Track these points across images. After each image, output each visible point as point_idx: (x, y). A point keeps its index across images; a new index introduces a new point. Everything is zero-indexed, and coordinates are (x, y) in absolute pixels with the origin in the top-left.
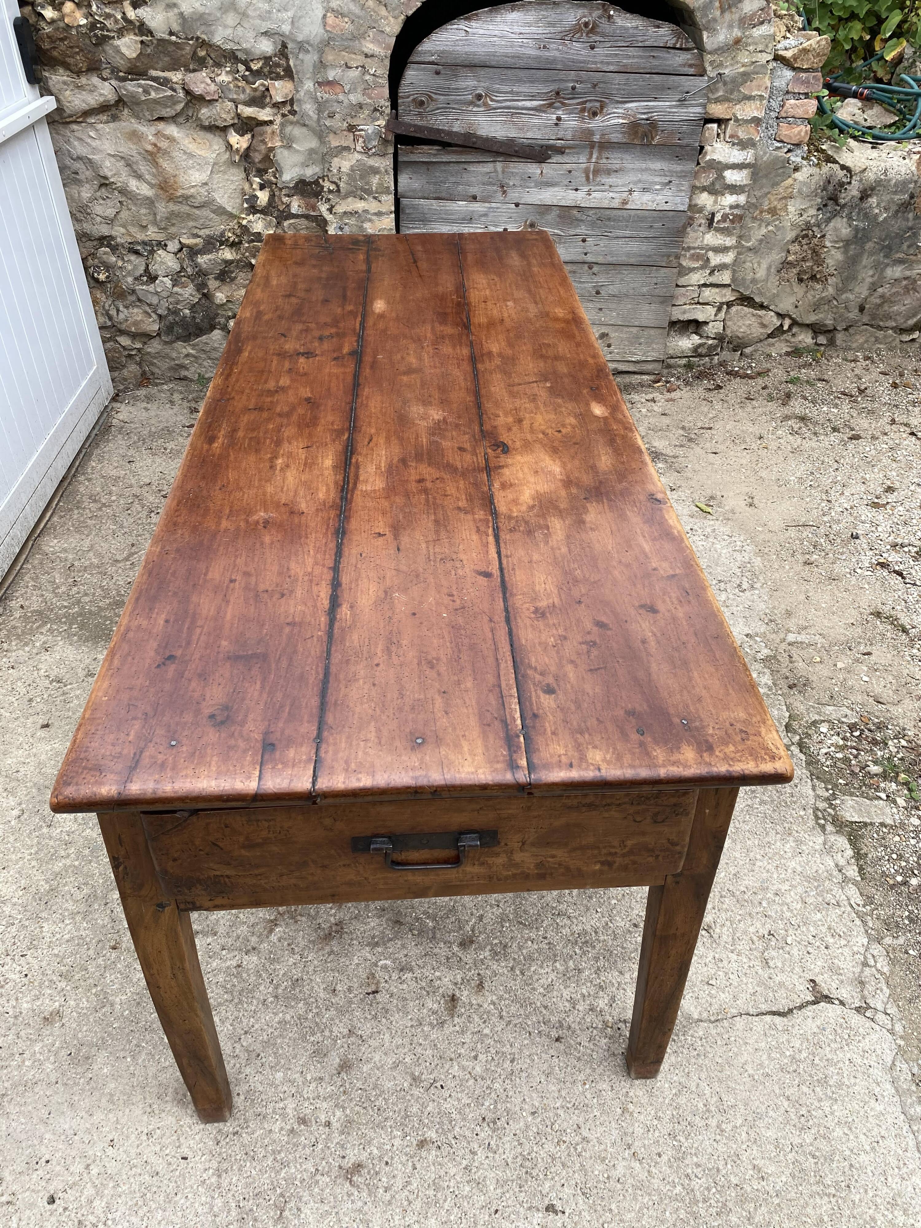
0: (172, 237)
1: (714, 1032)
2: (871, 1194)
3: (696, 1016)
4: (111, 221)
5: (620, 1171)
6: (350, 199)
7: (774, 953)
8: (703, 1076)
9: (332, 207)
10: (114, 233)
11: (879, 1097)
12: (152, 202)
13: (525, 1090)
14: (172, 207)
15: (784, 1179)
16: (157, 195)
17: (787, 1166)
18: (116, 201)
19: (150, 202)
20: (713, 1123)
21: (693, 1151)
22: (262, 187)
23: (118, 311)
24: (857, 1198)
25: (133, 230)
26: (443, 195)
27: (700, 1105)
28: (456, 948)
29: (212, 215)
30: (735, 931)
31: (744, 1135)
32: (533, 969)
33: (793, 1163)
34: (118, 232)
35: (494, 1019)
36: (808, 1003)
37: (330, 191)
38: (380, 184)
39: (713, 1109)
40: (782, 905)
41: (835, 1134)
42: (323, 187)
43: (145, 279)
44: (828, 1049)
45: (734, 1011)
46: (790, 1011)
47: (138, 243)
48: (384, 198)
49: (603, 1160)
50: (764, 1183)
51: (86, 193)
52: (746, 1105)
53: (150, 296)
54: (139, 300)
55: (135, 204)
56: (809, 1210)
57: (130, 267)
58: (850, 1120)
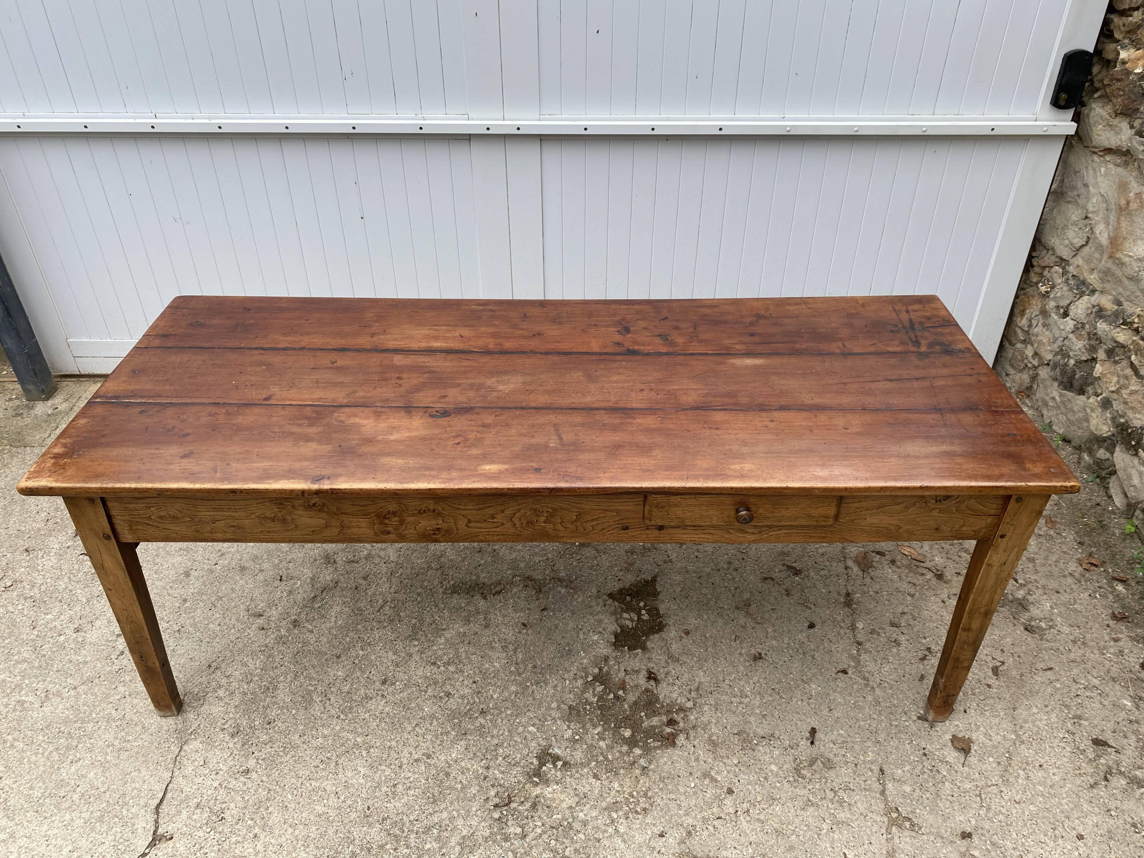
0: (1102, 291)
2: (25, 824)
3: (185, 747)
4: (1075, 250)
5: (121, 689)
7: (206, 815)
8: (146, 744)
10: (1072, 261)
11: (71, 854)
12: (1103, 251)
13: (189, 647)
15: (64, 775)
16: (1107, 247)
17: (69, 779)
20: (116, 743)
23: (1038, 324)
24: (28, 815)
25: (1085, 267)
27: (130, 738)
28: (293, 618)
30: (237, 792)
31: (100, 758)
32: (262, 657)
34: (1077, 262)
35: (238, 635)
36: (157, 828)
39: (124, 744)
40: (244, 838)
41: (67, 815)
43: (1062, 311)
44: (119, 830)
45: (176, 774)
46: (157, 812)
49: (131, 681)
51: (1076, 215)
52: (116, 765)
53: (1056, 328)
56: (41, 784)
58: (69, 828)
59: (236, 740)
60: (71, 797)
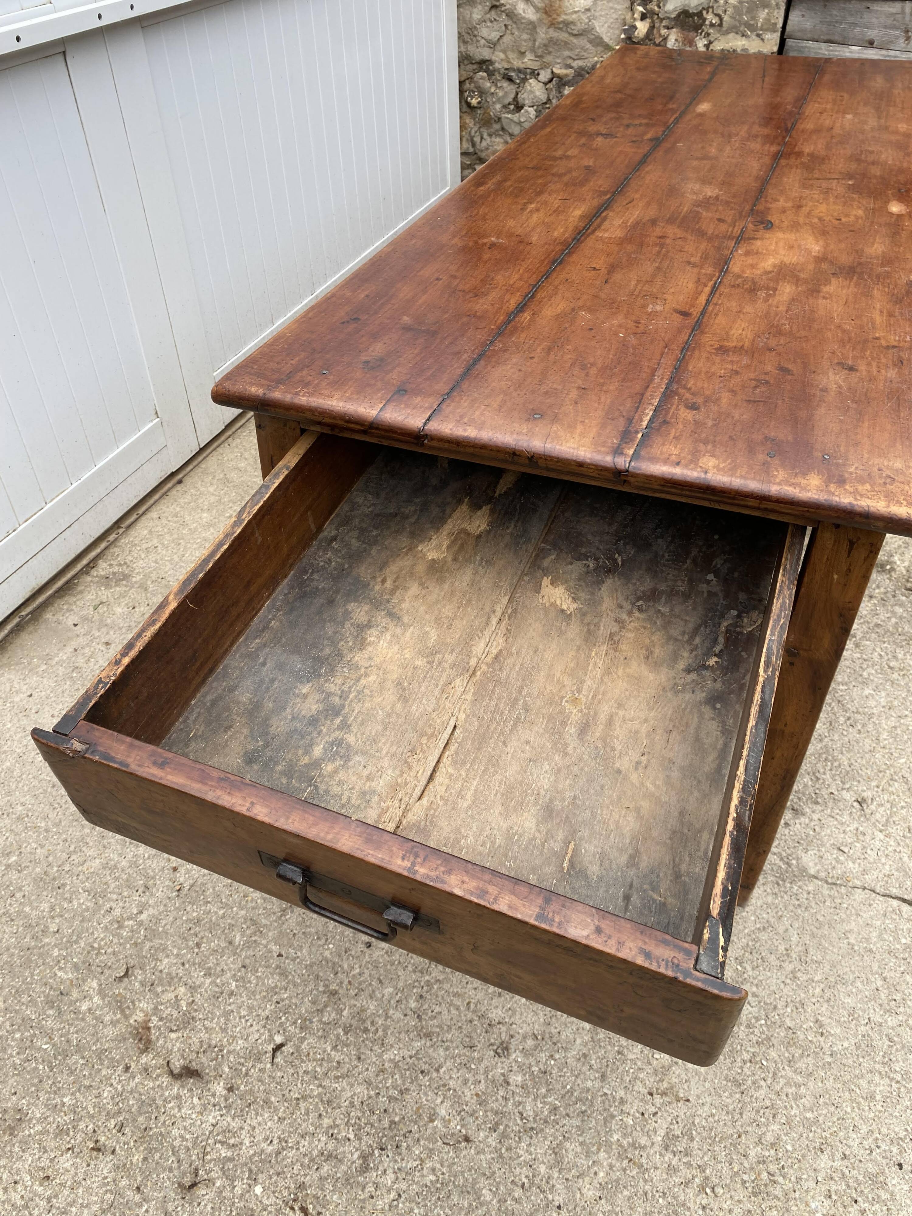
0: (544, 66)
1: (826, 892)
4: (493, 45)
6: (731, 35)
8: (796, 925)
9: (710, 43)
10: (494, 58)
12: (535, 28)
14: (553, 34)
15: (846, 1044)
16: (540, 20)
17: (854, 1035)
18: (502, 25)
19: (532, 27)
20: (789, 967)
21: (756, 982)
22: (643, 17)
23: (482, 138)
25: (511, 55)
26: (836, 38)
27: (782, 948)
29: (589, 46)
30: (893, 814)
31: (818, 990)
33: (863, 1036)
34: (499, 59)
37: (712, 25)
38: (767, 20)
39: (794, 956)
42: (705, 20)
43: (512, 107)
45: (858, 883)
47: (514, 70)
48: (768, 36)
50: (822, 1039)
51: (477, 13)
52: (833, 966)
53: (513, 126)
54: (503, 129)
55: (518, 29)
57: (501, 94)
59: (808, 810)
60: (893, 1028)
